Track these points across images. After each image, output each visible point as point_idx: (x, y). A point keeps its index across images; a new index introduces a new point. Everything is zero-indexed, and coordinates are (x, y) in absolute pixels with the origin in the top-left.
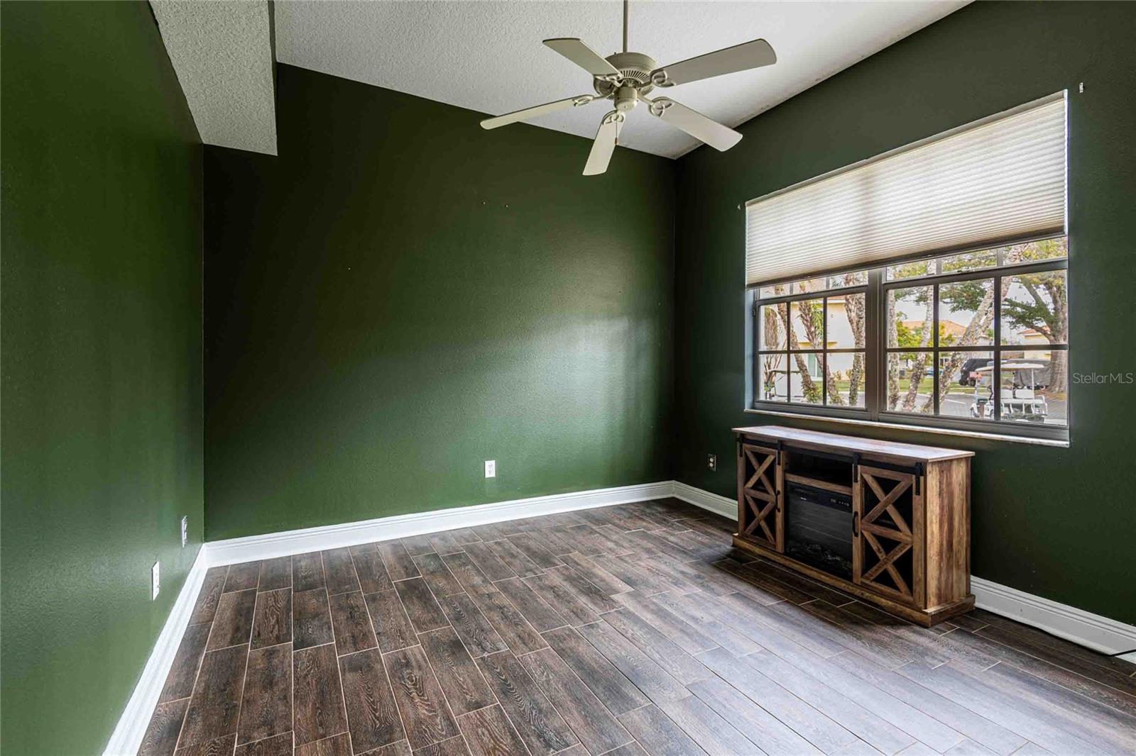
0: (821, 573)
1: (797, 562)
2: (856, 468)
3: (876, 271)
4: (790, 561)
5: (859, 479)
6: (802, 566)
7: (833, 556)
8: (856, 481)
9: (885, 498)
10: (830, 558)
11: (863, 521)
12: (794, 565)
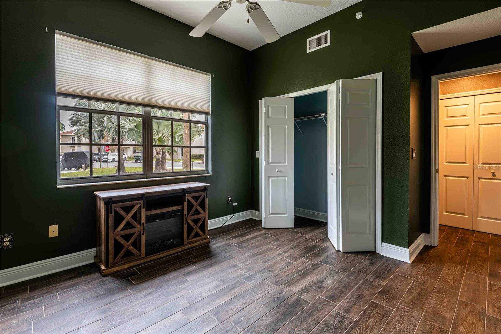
0: (168, 252)
1: (155, 254)
2: (185, 196)
3: (147, 109)
4: (150, 257)
5: (186, 200)
6: (158, 255)
7: (170, 241)
8: (185, 201)
9: (196, 204)
10: (169, 242)
11: (188, 217)
12: (154, 257)
